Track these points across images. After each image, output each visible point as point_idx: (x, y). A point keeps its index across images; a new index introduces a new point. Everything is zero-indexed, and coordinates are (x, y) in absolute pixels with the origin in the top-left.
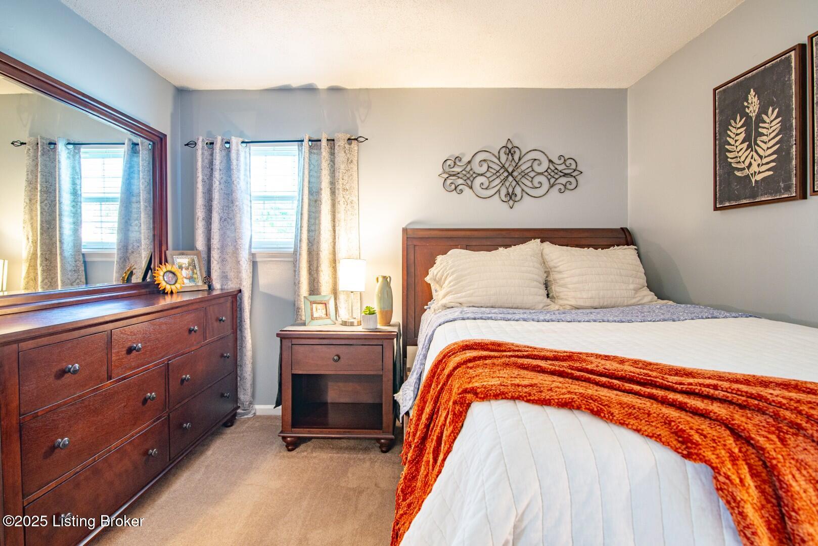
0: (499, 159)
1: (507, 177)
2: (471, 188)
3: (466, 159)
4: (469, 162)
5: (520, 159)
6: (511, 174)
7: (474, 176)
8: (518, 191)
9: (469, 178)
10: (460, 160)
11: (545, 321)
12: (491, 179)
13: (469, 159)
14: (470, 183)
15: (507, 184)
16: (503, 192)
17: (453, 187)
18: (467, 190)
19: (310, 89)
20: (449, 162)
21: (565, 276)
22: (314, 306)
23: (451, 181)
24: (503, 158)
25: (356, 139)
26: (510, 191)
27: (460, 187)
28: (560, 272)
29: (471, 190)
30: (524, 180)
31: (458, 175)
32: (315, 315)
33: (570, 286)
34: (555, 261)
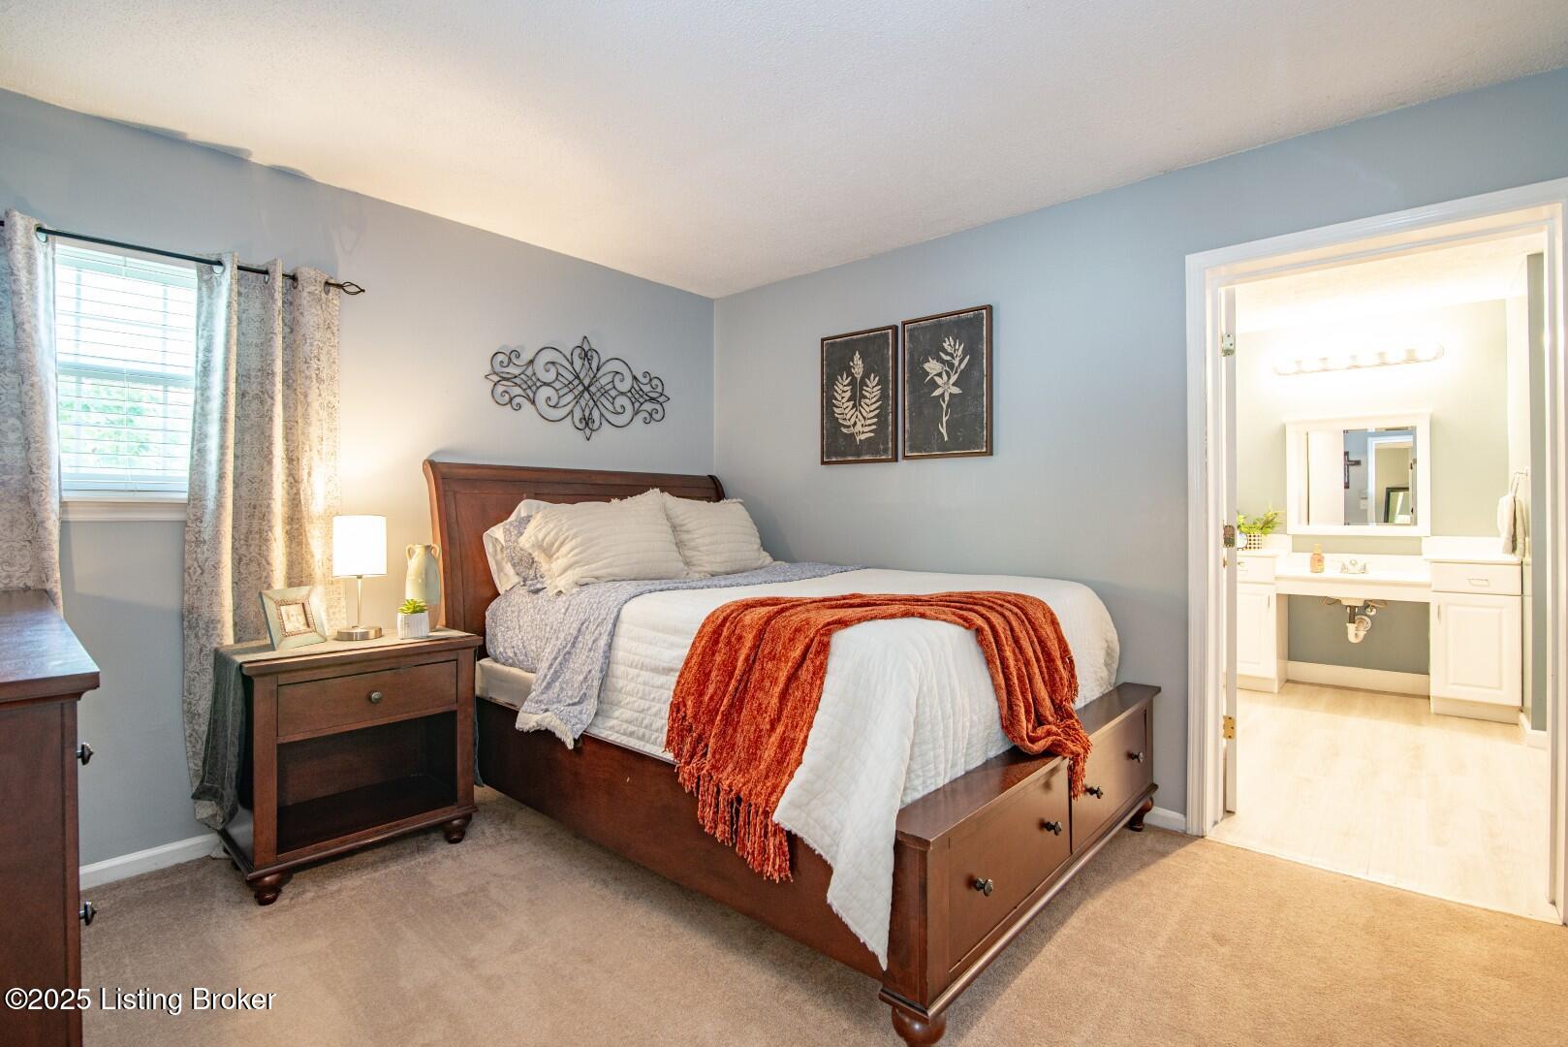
0: (572, 364)
1: (583, 392)
2: (533, 402)
3: (526, 357)
4: (531, 362)
5: (598, 370)
6: (587, 389)
7: (538, 384)
8: (596, 414)
9: (531, 387)
10: (518, 356)
11: (725, 586)
12: (561, 393)
13: (531, 358)
14: (531, 395)
15: (583, 402)
16: (578, 414)
17: (507, 398)
18: (526, 405)
19: (231, 158)
20: (500, 357)
22: (283, 608)
23: (504, 388)
24: (578, 363)
25: (340, 286)
26: (587, 414)
27: (517, 400)
28: (687, 532)
29: (533, 406)
30: (603, 399)
31: (515, 380)
32: (289, 627)
33: (701, 549)
34: (681, 517)
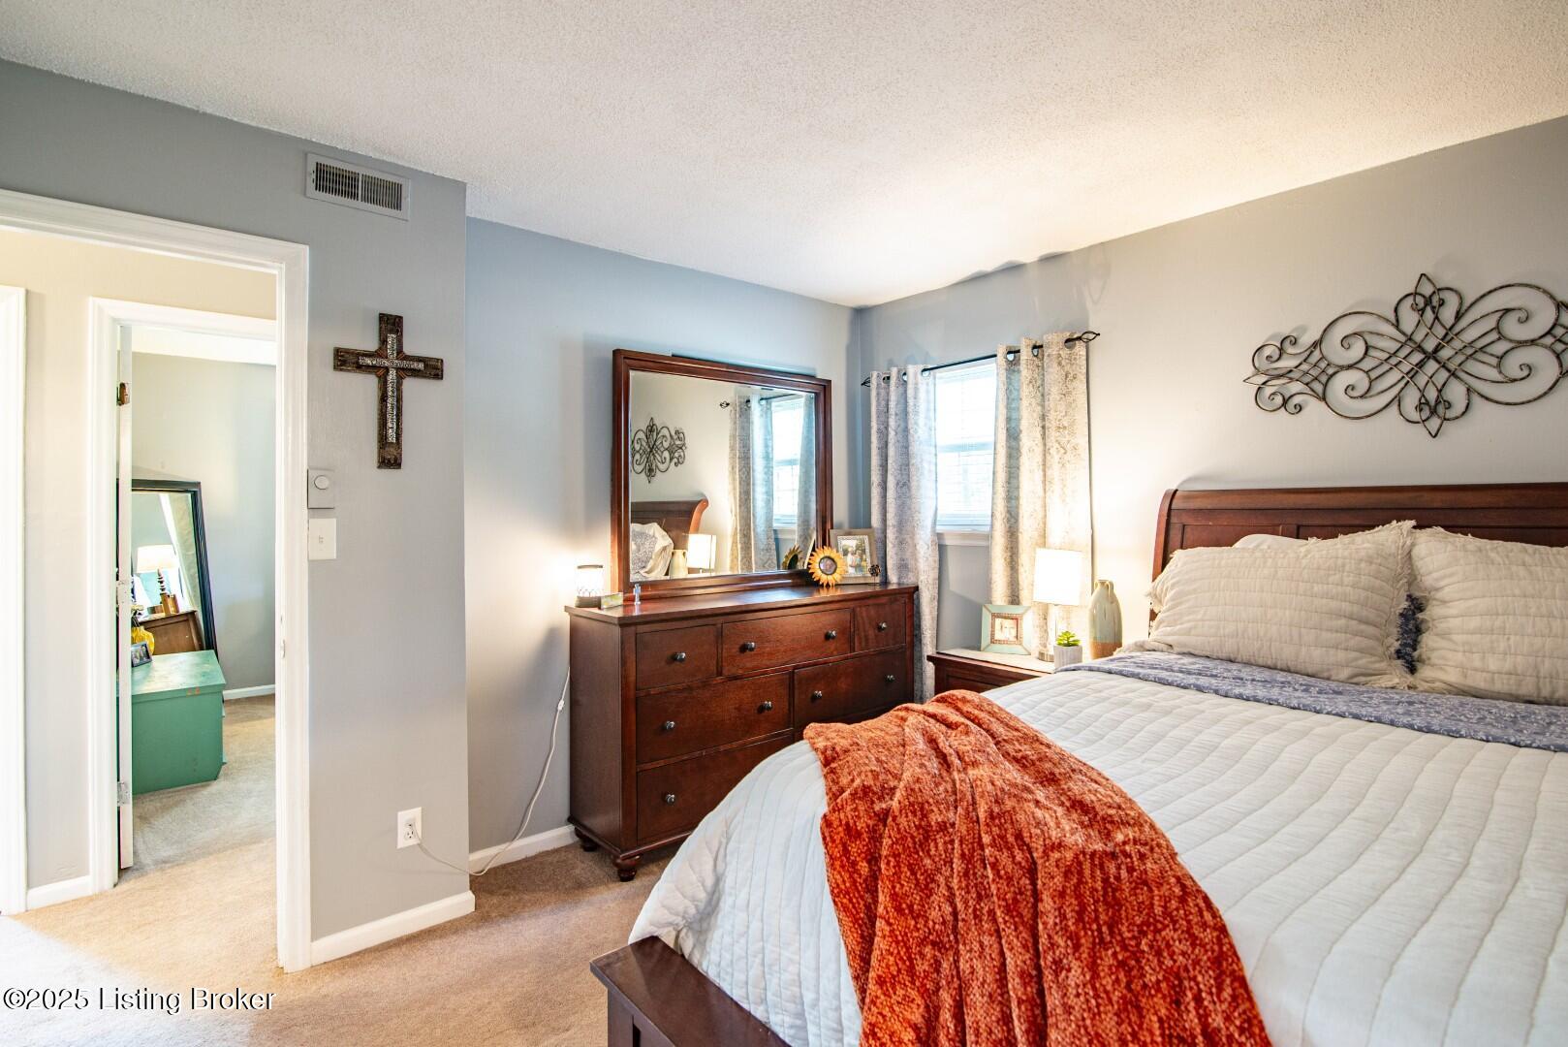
0: (1397, 325)
1: (1421, 365)
2: (1323, 398)
3: (1307, 340)
4: (1317, 344)
5: (1458, 316)
6: (1433, 355)
7: (1330, 371)
8: (1456, 393)
9: (1318, 378)
10: (1295, 342)
12: (1373, 375)
13: (1317, 337)
14: (1318, 387)
15: (1422, 380)
16: (1411, 398)
17: (1279, 400)
18: (1313, 406)
19: (1013, 269)
20: (1267, 351)
21: (1453, 611)
22: (998, 621)
23: (1273, 389)
24: (1409, 320)
25: (1079, 338)
26: (1432, 395)
27: (1296, 400)
29: (1323, 403)
30: (1472, 367)
31: (1291, 375)
32: (998, 636)
